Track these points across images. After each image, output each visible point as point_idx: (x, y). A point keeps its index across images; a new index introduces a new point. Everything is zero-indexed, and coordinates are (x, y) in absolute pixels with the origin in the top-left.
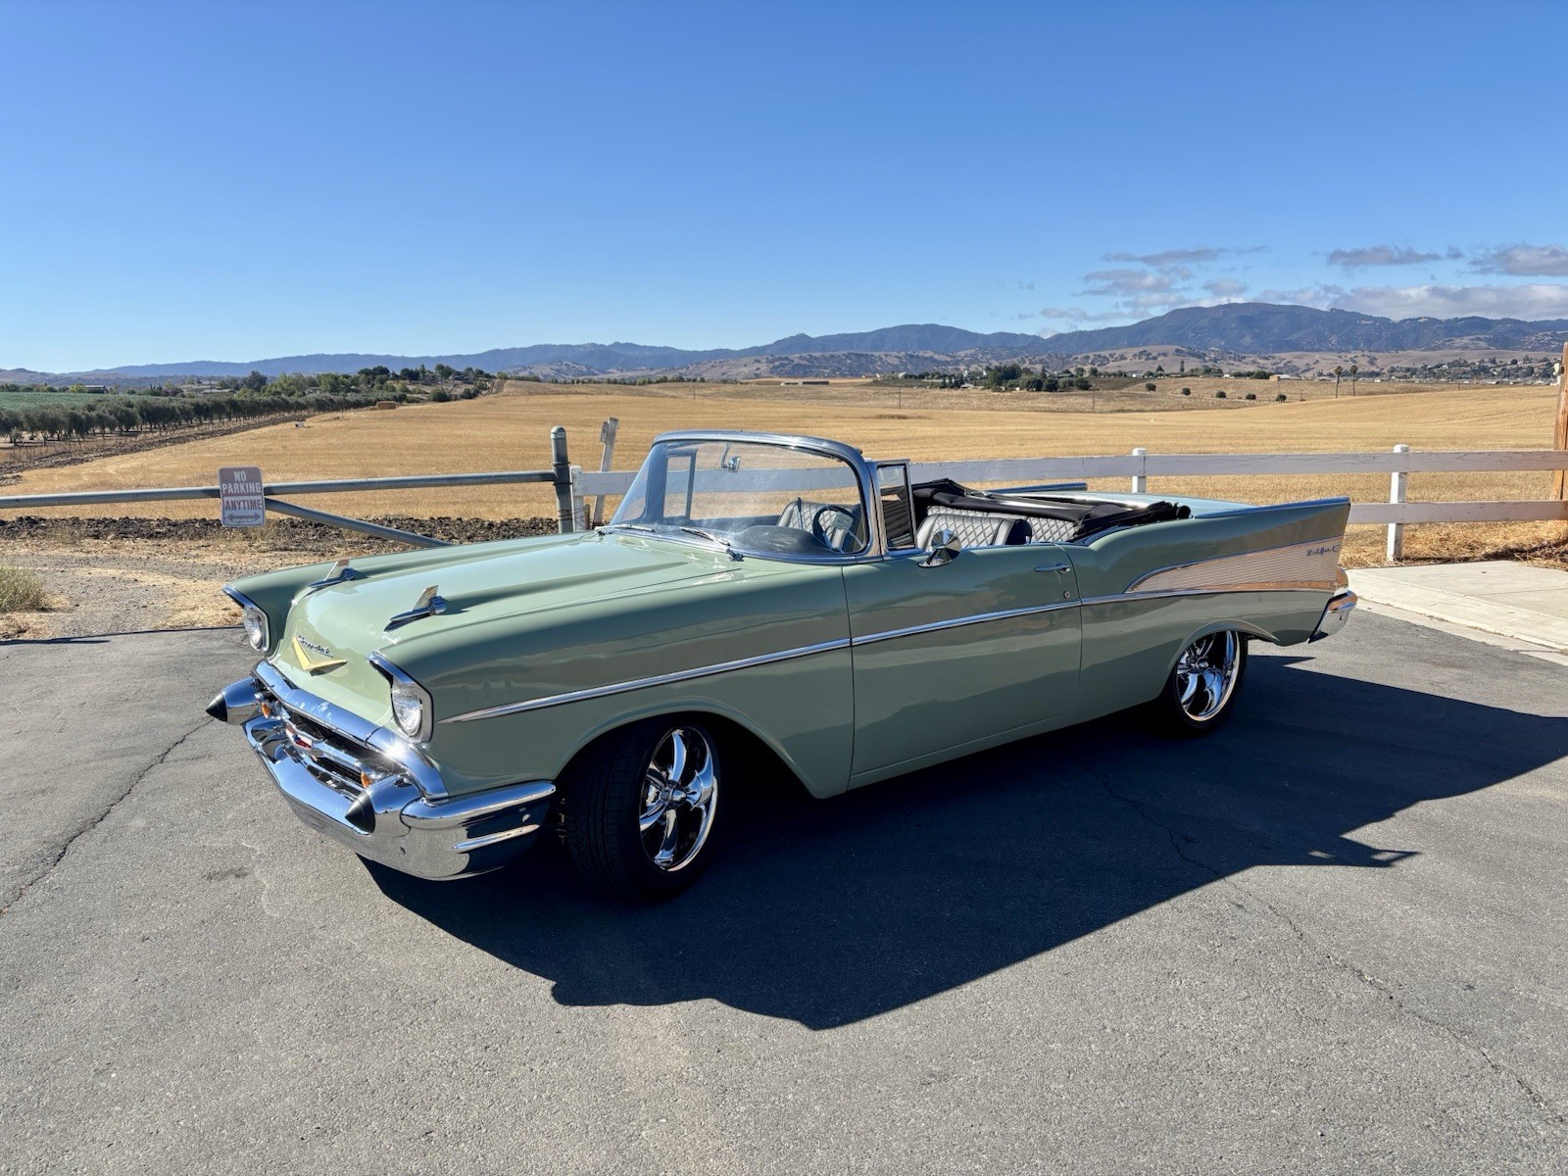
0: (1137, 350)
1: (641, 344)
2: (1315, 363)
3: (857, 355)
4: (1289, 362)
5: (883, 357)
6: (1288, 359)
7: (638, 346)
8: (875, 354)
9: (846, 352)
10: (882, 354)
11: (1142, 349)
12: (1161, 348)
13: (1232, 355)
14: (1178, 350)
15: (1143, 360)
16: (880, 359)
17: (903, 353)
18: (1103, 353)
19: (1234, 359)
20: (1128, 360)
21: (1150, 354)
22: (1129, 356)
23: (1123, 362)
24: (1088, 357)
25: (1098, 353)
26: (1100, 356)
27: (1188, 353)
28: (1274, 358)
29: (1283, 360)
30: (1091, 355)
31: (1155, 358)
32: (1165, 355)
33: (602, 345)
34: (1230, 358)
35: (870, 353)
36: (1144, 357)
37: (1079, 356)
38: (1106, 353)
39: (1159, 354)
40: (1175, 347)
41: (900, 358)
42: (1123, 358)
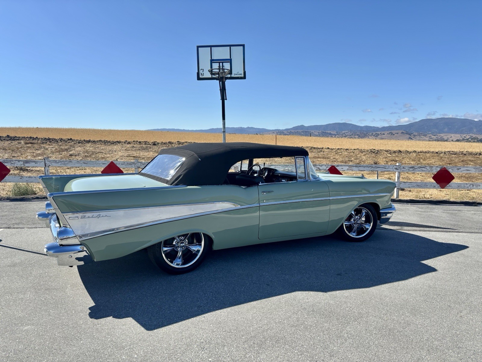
0: (388, 132)
1: (256, 127)
2: (450, 138)
3: (306, 131)
4: (442, 137)
5: (314, 132)
6: (442, 136)
7: (255, 128)
8: (312, 131)
9: (302, 131)
10: (313, 131)
11: (390, 132)
12: (397, 132)
13: (423, 134)
14: (402, 132)
15: (390, 135)
16: (313, 132)
17: (321, 131)
18: (378, 133)
19: (423, 136)
20: (385, 135)
21: (393, 133)
22: (386, 134)
23: (384, 135)
24: (373, 134)
25: (376, 133)
26: (377, 133)
27: (406, 133)
28: (437, 135)
29: (440, 136)
30: (374, 133)
31: (394, 135)
32: (397, 134)
33: (244, 128)
34: (422, 135)
35: (310, 131)
36: (390, 134)
37: (370, 134)
38: (379, 133)
39: (396, 133)
40: (401, 131)
41: (319, 133)
42: (384, 134)
